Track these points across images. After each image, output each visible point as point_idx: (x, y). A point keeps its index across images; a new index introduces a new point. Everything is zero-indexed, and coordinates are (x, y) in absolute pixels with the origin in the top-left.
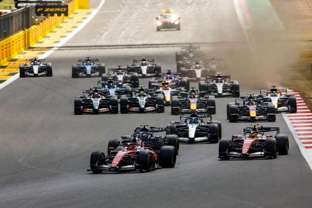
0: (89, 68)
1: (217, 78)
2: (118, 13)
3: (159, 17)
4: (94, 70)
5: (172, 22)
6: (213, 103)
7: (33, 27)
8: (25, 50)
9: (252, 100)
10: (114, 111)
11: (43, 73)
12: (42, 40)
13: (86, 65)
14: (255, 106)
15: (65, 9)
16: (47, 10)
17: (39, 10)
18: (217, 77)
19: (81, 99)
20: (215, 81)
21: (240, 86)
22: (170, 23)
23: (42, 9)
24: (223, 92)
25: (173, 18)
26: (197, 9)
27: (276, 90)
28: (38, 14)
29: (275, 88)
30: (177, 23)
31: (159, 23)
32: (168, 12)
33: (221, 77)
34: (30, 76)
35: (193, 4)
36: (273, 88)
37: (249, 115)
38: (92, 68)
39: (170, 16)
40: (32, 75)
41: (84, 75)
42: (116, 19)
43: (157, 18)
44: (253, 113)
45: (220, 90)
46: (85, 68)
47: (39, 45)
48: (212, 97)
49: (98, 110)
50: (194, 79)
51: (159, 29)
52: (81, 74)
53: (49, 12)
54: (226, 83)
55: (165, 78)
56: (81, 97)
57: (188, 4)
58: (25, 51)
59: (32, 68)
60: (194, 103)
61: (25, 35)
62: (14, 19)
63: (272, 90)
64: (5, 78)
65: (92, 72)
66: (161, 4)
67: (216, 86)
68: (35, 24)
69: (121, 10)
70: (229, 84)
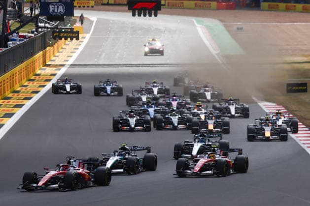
0: (109, 88)
1: (229, 102)
2: (108, 38)
3: (147, 44)
4: (113, 90)
5: (157, 48)
6: (227, 124)
7: (48, 48)
8: (43, 66)
9: (268, 122)
10: (148, 129)
11: (74, 91)
12: (53, 58)
13: (106, 85)
14: (271, 127)
15: (77, 35)
16: (62, 35)
17: (55, 34)
18: (229, 100)
19: (119, 119)
20: (227, 104)
21: (250, 109)
22: (156, 49)
23: (58, 34)
24: (236, 113)
25: (158, 45)
26: (170, 36)
27: (280, 113)
28: (54, 38)
29: (280, 111)
30: (161, 49)
31: (147, 49)
32: (154, 40)
33: (232, 100)
34: (63, 93)
35: (166, 32)
36: (277, 111)
37: (264, 135)
38: (111, 88)
39: (155, 44)
40: (65, 92)
41: (105, 94)
42: (107, 42)
43: (145, 45)
44: (268, 134)
45: (233, 112)
46: (106, 88)
47: (53, 63)
48: (227, 119)
49: (134, 128)
50: (204, 100)
51: (146, 54)
52: (102, 93)
53: (63, 37)
54: (237, 106)
55: (171, 100)
56: (119, 117)
57: (162, 32)
58: (44, 68)
59: (65, 87)
60: (212, 123)
61: (43, 54)
62: (37, 41)
63: (277, 114)
64: (30, 95)
65: (111, 92)
66: (140, 31)
67: (229, 108)
68: (49, 46)
69: (109, 35)
70: (240, 106)
